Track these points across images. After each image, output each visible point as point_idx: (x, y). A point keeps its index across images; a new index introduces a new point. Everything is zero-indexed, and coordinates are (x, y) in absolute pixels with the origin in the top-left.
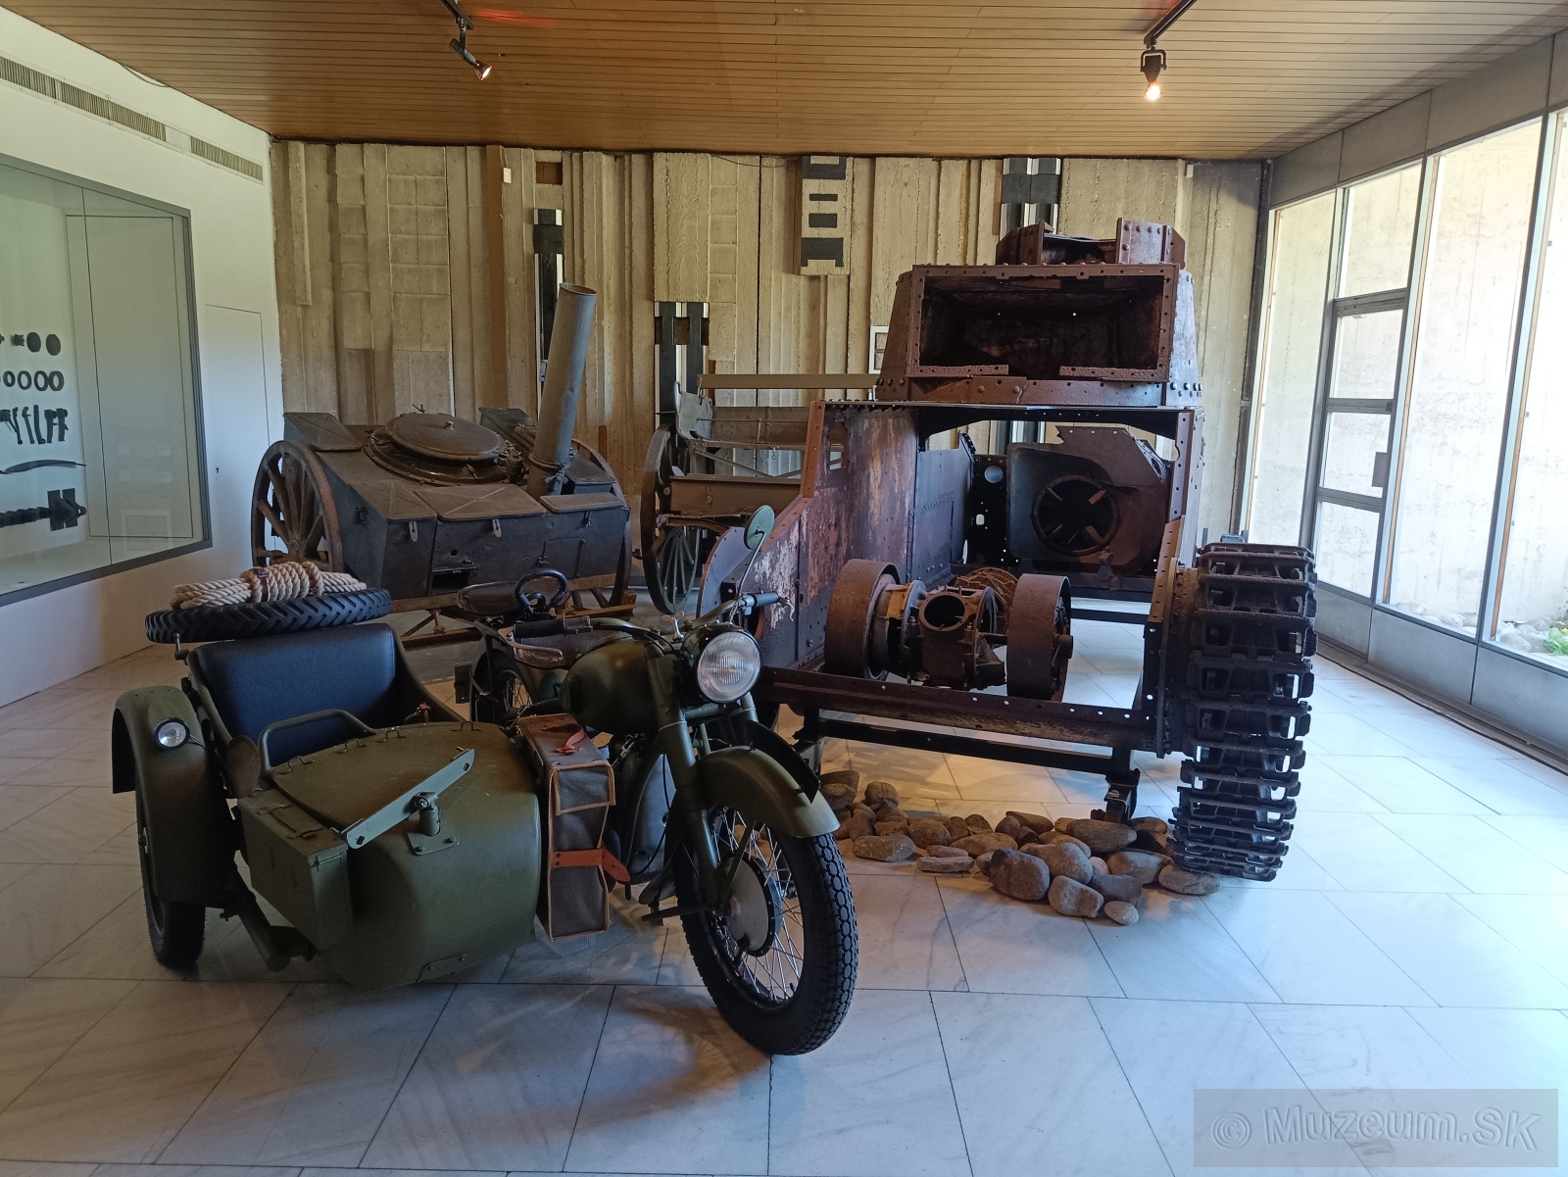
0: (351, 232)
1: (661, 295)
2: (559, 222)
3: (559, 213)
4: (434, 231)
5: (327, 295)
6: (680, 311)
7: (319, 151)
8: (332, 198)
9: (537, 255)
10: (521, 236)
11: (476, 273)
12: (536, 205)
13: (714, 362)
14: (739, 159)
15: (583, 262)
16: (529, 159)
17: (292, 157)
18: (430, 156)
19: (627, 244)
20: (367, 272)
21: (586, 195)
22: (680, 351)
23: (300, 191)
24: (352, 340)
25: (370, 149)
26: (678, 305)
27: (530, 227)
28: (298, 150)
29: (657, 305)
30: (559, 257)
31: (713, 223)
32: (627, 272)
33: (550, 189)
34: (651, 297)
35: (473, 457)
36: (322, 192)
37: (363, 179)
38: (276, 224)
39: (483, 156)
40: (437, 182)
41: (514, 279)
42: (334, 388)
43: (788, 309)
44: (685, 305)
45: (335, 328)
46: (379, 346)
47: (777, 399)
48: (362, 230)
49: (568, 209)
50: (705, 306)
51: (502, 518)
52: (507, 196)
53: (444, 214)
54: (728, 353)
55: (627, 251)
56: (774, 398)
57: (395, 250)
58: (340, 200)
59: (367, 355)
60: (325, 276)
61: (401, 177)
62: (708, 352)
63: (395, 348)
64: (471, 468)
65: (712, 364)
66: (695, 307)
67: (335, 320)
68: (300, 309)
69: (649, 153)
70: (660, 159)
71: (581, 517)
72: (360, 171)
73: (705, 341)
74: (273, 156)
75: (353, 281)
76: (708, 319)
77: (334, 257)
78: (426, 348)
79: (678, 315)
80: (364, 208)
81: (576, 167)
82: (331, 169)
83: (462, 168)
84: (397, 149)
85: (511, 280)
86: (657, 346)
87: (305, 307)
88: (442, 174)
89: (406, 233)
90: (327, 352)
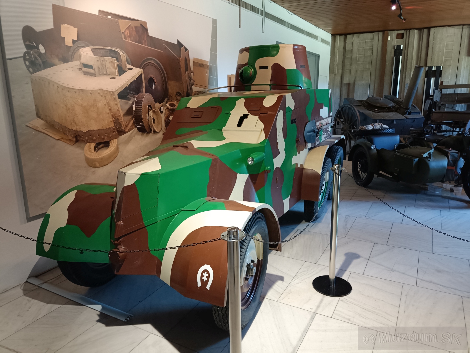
0: (348, 56)
1: (429, 65)
2: (402, 48)
3: (402, 46)
4: (369, 53)
5: (340, 71)
6: (434, 69)
7: (342, 37)
8: (344, 48)
9: (395, 57)
10: (391, 52)
11: (378, 63)
12: (396, 44)
13: (443, 82)
14: (456, 27)
15: (407, 57)
16: (395, 33)
17: (336, 39)
18: (370, 35)
19: (420, 52)
20: (351, 65)
21: (410, 40)
22: (433, 80)
23: (337, 47)
24: (346, 81)
25: (355, 36)
26: (433, 67)
27: (394, 50)
28: (338, 37)
29: (427, 68)
30: (401, 57)
31: (446, 44)
32: (419, 60)
33: (400, 40)
34: (426, 65)
35: (387, 106)
36: (342, 46)
37: (353, 43)
38: (331, 55)
39: (383, 34)
40: (371, 41)
41: (388, 64)
42: (340, 93)
43: (467, 66)
44: (435, 67)
45: (341, 79)
46: (352, 82)
47: (461, 91)
48: (351, 55)
49: (404, 44)
50: (441, 67)
51: (396, 120)
52: (388, 43)
53: (372, 49)
54: (447, 79)
55: (420, 54)
56: (459, 91)
57: (358, 59)
58: (346, 48)
59: (349, 84)
60: (341, 67)
61: (362, 41)
62: (441, 79)
63: (356, 82)
64: (387, 109)
65: (442, 82)
66: (438, 68)
67: (342, 77)
68: (334, 75)
69: (429, 29)
70: (432, 30)
71: (413, 120)
72: (352, 41)
73: (441, 76)
74: (332, 39)
75: (347, 67)
76: (442, 70)
77: (343, 62)
78: (363, 82)
79: (433, 70)
80: (352, 50)
81: (408, 34)
82: (345, 41)
83: (377, 38)
84: (362, 35)
85: (387, 64)
86: (426, 78)
87: (335, 74)
88: (372, 39)
89: (362, 54)
90: (339, 84)
